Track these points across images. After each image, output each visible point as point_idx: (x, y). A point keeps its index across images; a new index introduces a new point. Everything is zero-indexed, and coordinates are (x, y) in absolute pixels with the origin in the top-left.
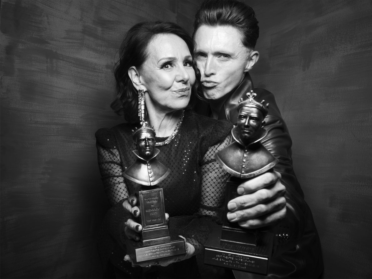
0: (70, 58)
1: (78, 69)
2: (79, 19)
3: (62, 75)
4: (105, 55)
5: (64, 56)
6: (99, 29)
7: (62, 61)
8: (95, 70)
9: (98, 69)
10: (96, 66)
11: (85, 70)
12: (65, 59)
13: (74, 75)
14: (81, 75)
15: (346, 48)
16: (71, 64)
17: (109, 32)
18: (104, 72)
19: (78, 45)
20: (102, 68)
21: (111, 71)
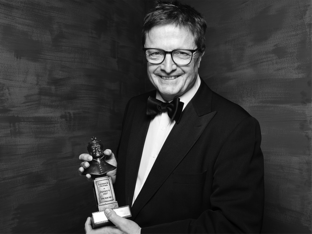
0: (30, 118)
1: (37, 125)
2: (36, 84)
3: (24, 134)
4: (59, 108)
5: (25, 117)
6: (53, 87)
7: (23, 122)
8: (52, 123)
9: (54, 121)
10: (52, 119)
11: (43, 125)
12: (26, 120)
13: (34, 131)
14: (40, 129)
15: (252, 100)
16: (31, 123)
17: (61, 88)
18: (59, 122)
19: (36, 106)
20: (57, 119)
21: (65, 120)
